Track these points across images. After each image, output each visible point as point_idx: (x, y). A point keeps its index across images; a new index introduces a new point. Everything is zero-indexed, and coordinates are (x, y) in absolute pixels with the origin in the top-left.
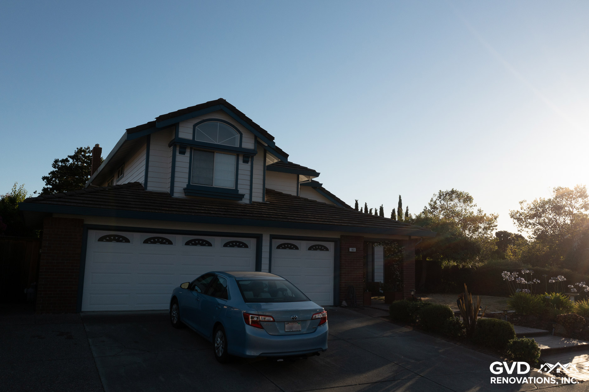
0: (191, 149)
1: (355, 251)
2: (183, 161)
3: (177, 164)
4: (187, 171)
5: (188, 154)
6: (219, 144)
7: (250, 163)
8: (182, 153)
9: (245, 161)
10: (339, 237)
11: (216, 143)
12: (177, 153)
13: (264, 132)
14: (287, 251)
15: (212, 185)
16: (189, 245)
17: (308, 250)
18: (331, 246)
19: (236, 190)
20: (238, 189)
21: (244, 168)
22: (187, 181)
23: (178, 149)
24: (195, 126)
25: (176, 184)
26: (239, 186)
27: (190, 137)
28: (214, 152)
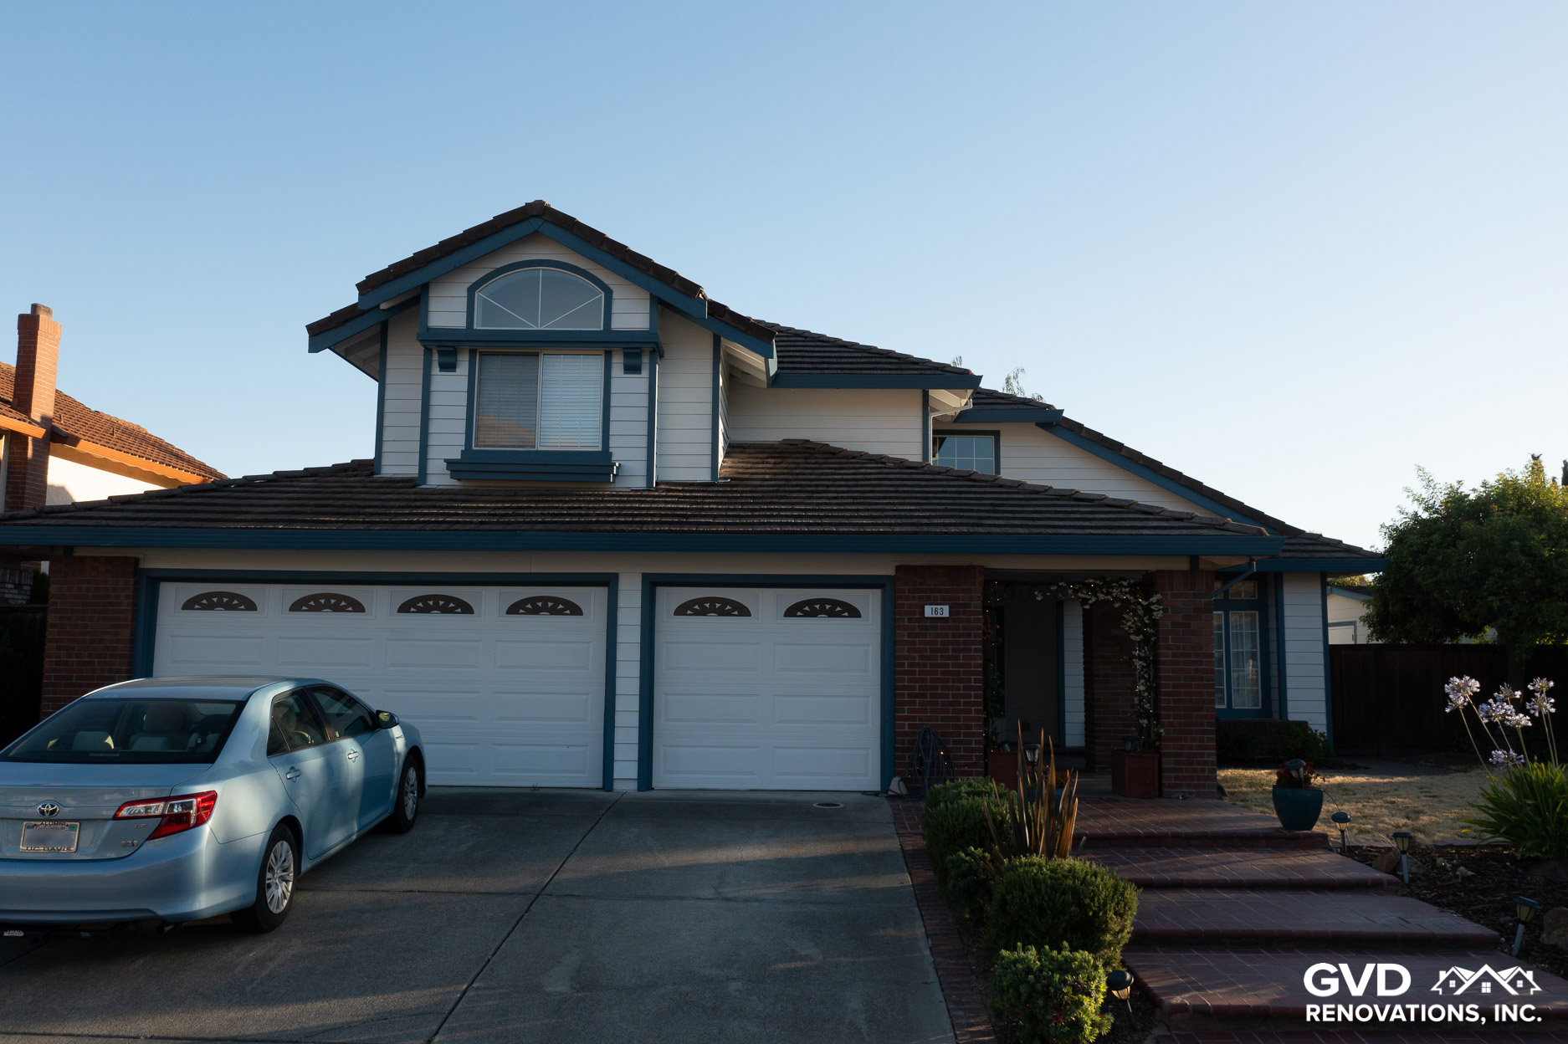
0: (472, 352)
1: (946, 614)
2: (451, 387)
3: (435, 399)
4: (462, 413)
5: (463, 368)
6: (543, 328)
7: (645, 373)
8: (447, 367)
9: (632, 368)
10: (891, 572)
11: (535, 328)
12: (436, 370)
13: (666, 276)
14: (712, 621)
15: (534, 447)
16: (409, 612)
17: (785, 616)
18: (870, 602)
19: (606, 453)
20: (611, 450)
21: (629, 388)
22: (462, 440)
23: (436, 357)
24: (471, 291)
25: (433, 453)
26: (613, 442)
27: (460, 322)
28: (537, 355)
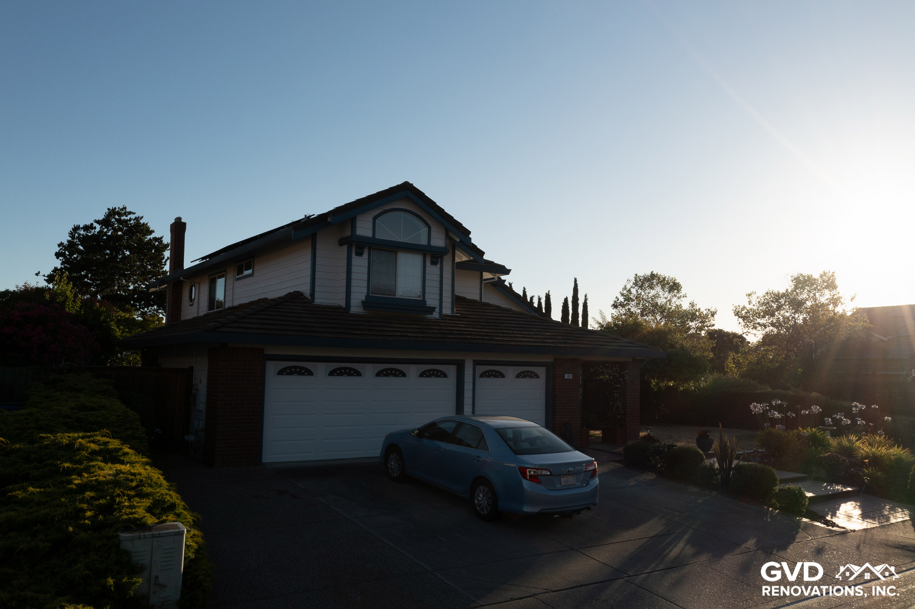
0: (370, 249)
1: (571, 378)
2: (360, 264)
3: (354, 269)
4: (365, 277)
5: (365, 255)
6: (404, 241)
7: (439, 265)
8: (359, 254)
9: (434, 263)
10: (552, 360)
11: (400, 241)
12: (354, 255)
13: (458, 226)
14: (492, 380)
15: (395, 295)
16: (381, 376)
17: (516, 377)
18: (541, 371)
19: (424, 301)
20: (426, 300)
21: (433, 271)
22: (365, 290)
23: (354, 249)
24: (375, 219)
25: (353, 296)
26: (427, 296)
27: (368, 233)
28: (396, 252)
